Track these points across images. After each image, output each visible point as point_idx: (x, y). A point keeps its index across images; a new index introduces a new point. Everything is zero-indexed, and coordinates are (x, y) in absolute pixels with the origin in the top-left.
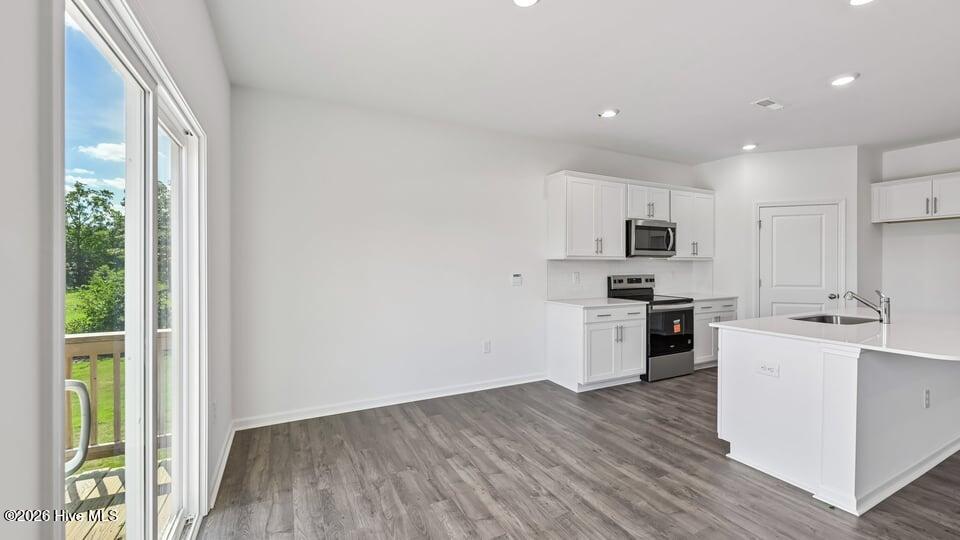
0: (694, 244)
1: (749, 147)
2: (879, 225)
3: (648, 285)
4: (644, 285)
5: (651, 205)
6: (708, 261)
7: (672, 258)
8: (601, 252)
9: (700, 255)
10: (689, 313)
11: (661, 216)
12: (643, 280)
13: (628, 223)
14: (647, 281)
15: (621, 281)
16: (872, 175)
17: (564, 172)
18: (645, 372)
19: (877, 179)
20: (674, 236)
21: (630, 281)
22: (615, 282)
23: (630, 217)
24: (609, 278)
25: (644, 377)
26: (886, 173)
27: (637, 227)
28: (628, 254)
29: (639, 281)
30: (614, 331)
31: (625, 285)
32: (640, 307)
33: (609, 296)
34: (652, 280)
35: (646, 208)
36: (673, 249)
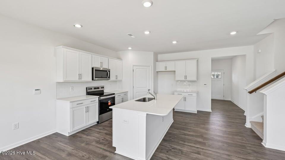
0: (116, 76)
1: (130, 48)
2: (157, 72)
3: (102, 89)
4: (100, 89)
5: (101, 63)
6: (121, 81)
7: (109, 80)
8: (81, 79)
9: (119, 79)
10: (114, 98)
11: (105, 66)
12: (100, 88)
13: (93, 68)
14: (101, 88)
15: (91, 89)
16: (156, 60)
17: (61, 46)
18: (98, 121)
19: (157, 61)
20: (109, 73)
21: (95, 88)
22: (89, 89)
23: (93, 66)
24: (87, 88)
25: (98, 122)
26: (159, 60)
27: (96, 70)
28: (93, 79)
29: (98, 88)
30: (85, 109)
31: (93, 90)
32: (96, 98)
33: (87, 95)
34: (103, 88)
35: (100, 64)
36: (109, 77)
